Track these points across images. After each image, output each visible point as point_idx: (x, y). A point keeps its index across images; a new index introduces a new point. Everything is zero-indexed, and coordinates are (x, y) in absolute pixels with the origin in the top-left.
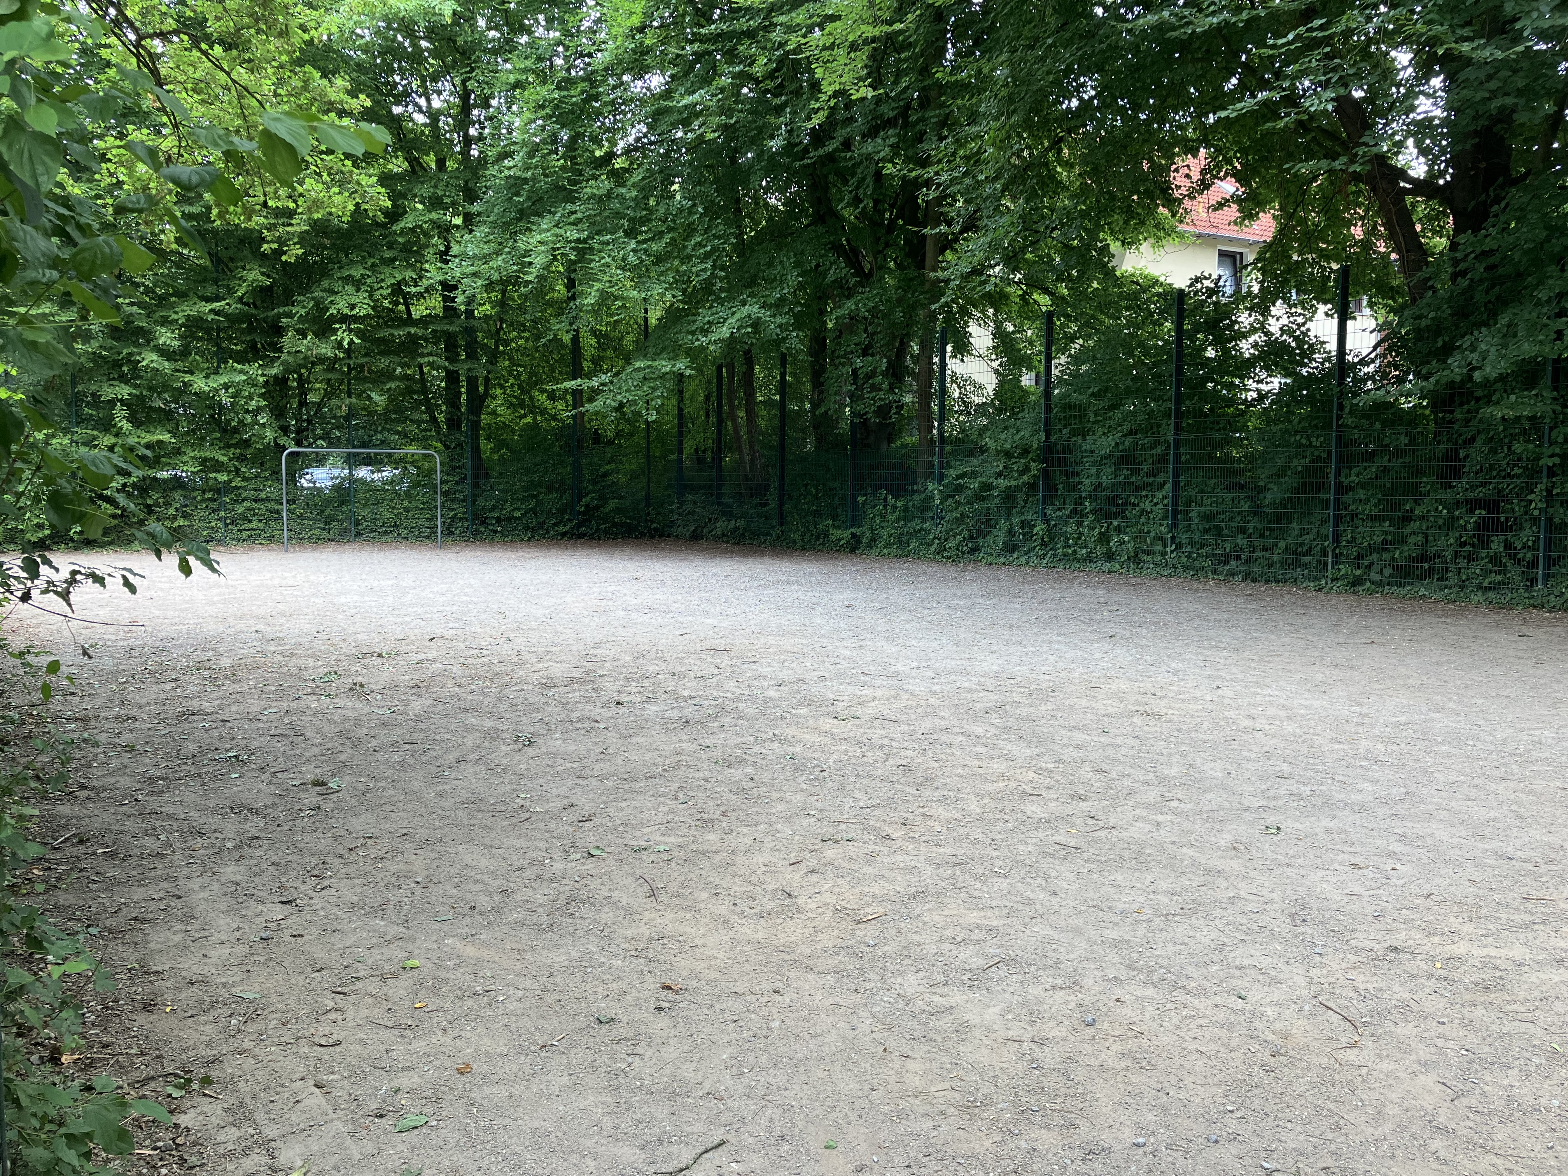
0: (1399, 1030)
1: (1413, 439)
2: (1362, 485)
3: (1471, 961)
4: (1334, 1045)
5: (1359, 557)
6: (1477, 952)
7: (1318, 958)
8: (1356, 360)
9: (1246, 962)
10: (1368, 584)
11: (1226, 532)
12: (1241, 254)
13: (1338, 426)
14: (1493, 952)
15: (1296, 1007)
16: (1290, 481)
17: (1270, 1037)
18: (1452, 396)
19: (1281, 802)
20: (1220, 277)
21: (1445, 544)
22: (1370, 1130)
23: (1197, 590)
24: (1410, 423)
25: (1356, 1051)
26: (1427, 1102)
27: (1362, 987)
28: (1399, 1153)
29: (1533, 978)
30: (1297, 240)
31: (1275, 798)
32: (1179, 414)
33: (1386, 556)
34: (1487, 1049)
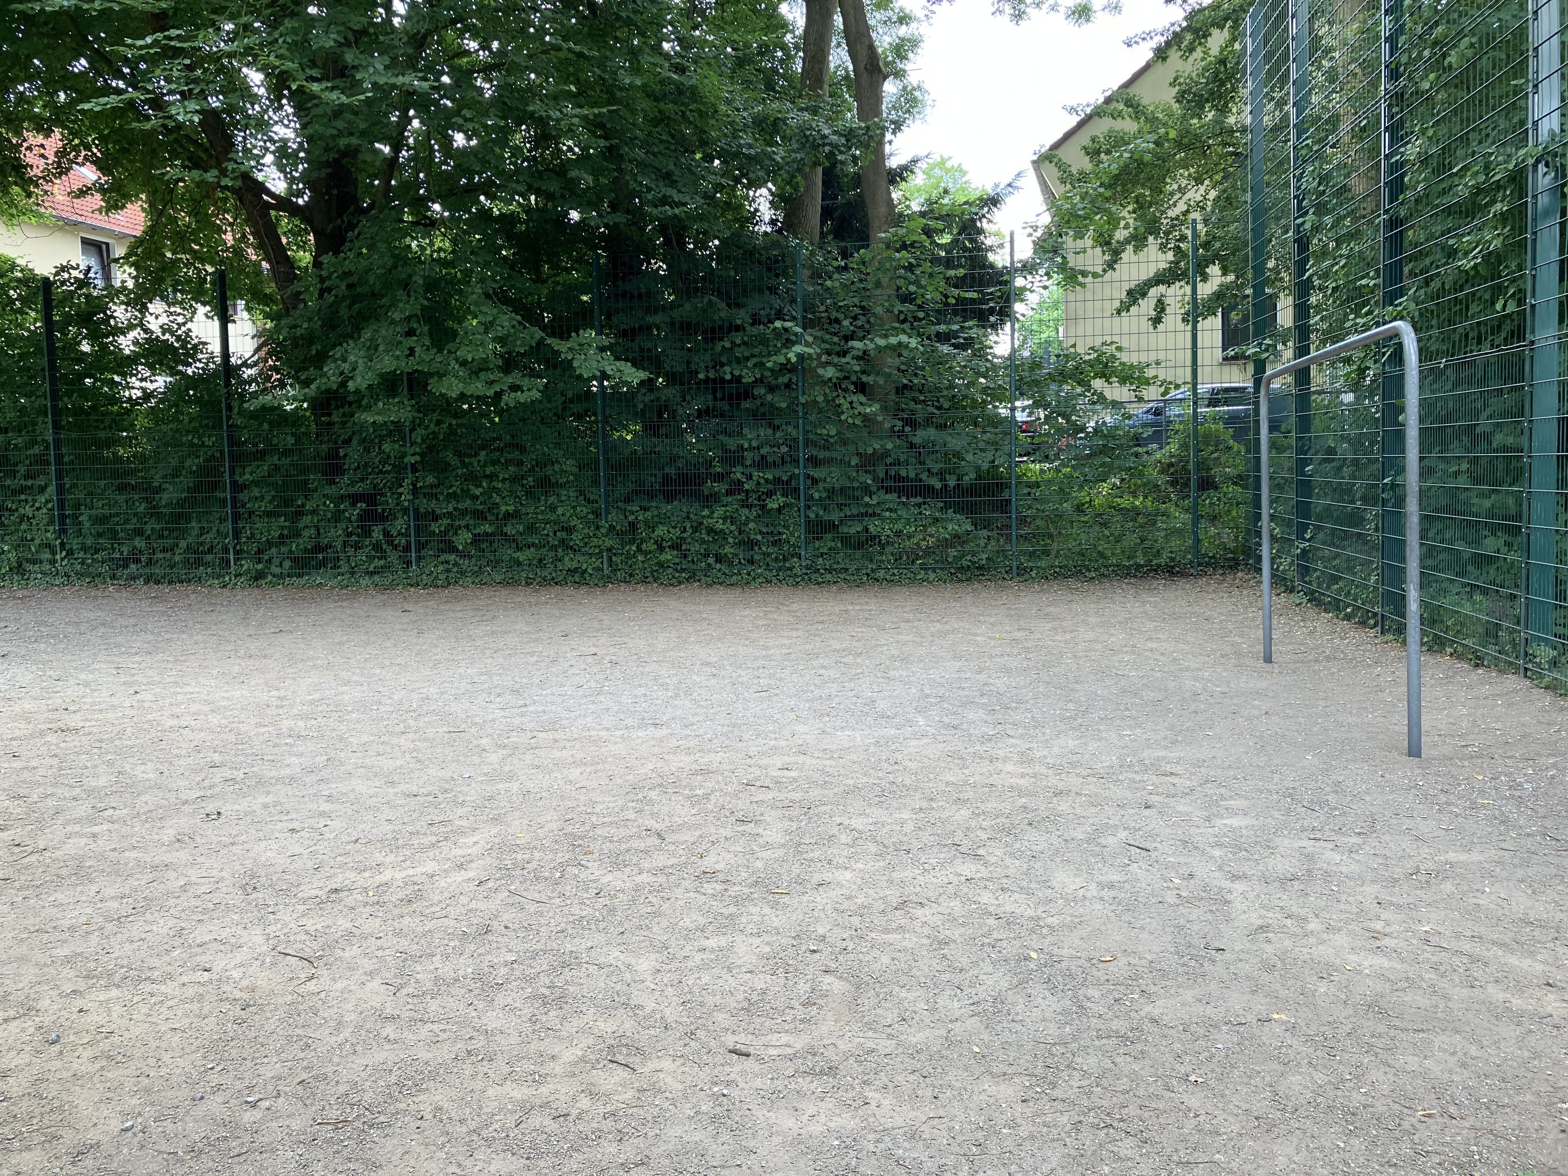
0: (347, 954)
1: (298, 439)
2: (256, 483)
3: (396, 884)
4: (296, 982)
5: (260, 551)
6: (399, 875)
7: (271, 916)
8: (239, 362)
9: (207, 938)
10: (270, 577)
11: (121, 535)
12: (107, 244)
13: (229, 426)
14: (411, 872)
15: (258, 963)
16: (186, 481)
17: (238, 994)
18: (329, 400)
19: (217, 790)
20: (89, 269)
21: (335, 534)
22: (334, 1039)
23: (95, 597)
24: (294, 424)
25: (314, 981)
26: (375, 1002)
27: (313, 929)
28: (359, 1048)
29: (443, 884)
30: (169, 239)
31: (211, 787)
32: (57, 412)
33: (284, 549)
34: (415, 947)
